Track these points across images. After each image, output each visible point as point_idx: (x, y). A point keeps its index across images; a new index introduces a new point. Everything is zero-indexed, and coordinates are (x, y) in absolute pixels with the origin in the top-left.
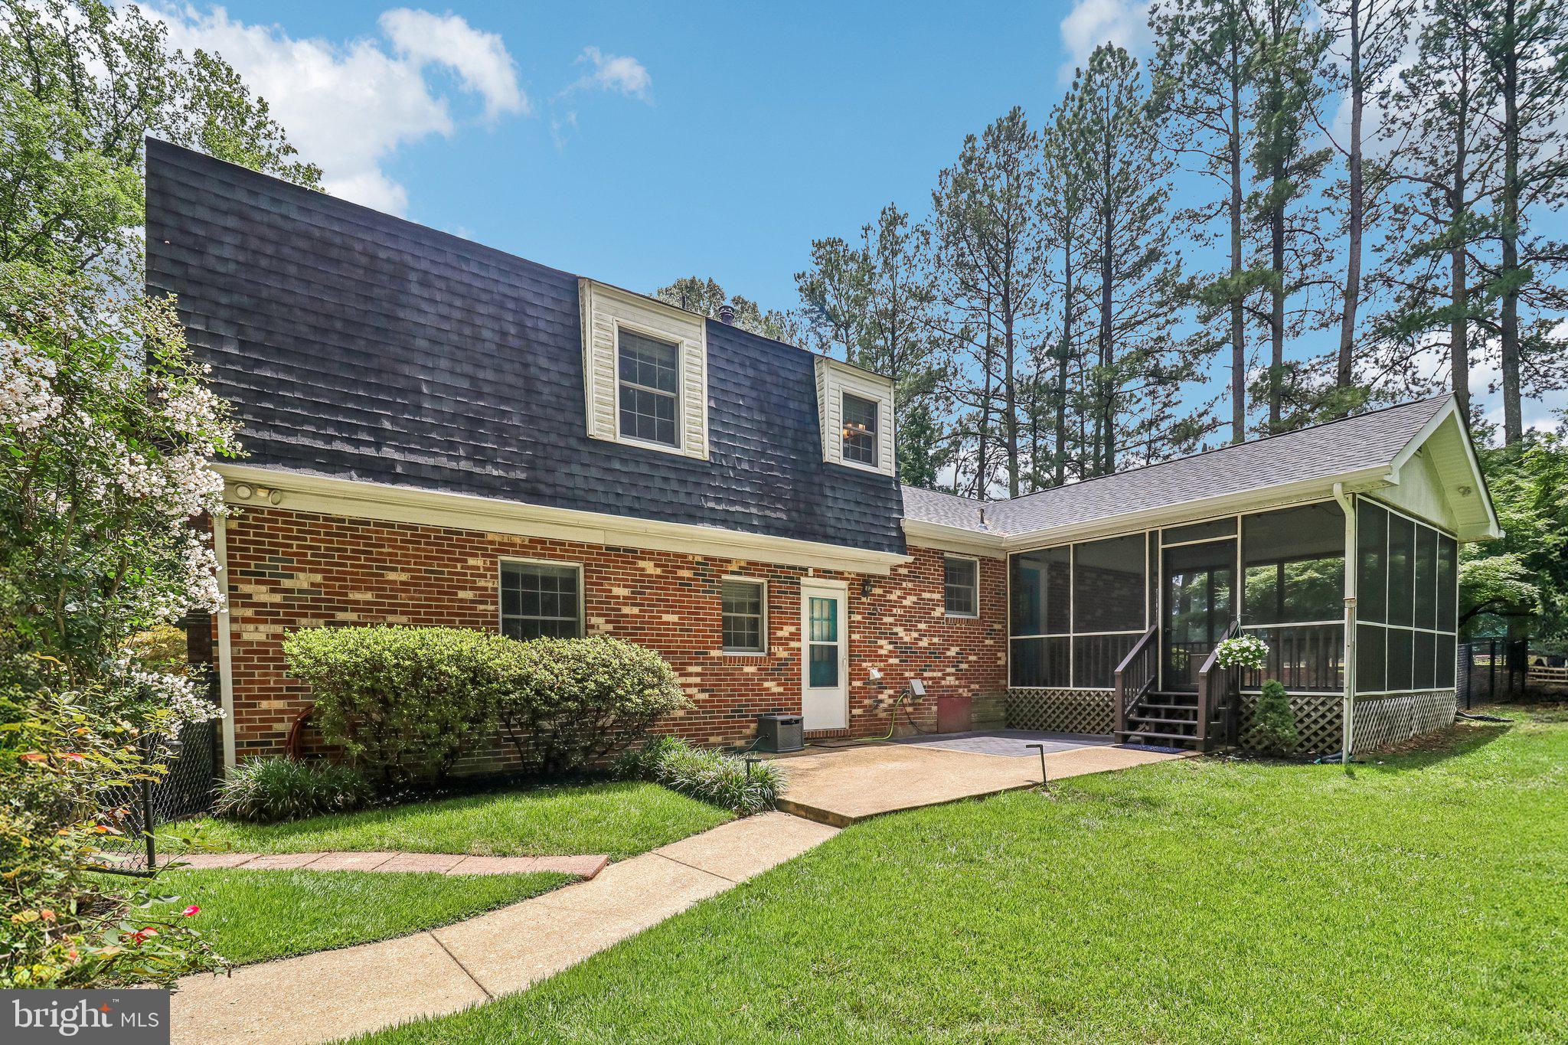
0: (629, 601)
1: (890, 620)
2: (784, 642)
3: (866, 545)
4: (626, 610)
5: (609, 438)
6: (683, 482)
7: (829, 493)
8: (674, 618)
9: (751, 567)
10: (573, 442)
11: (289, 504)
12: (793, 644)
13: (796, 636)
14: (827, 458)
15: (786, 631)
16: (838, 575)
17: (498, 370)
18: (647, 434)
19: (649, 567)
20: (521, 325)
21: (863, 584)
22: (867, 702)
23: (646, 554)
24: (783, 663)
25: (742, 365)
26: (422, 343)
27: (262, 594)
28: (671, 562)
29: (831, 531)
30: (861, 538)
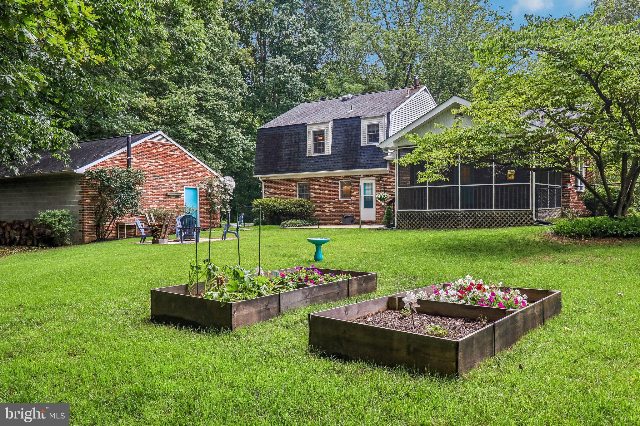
0: (318, 189)
1: (390, 187)
2: (354, 196)
3: (373, 167)
4: (318, 191)
5: (310, 155)
6: (324, 161)
7: (362, 154)
8: (327, 192)
9: (346, 177)
10: (304, 158)
11: (270, 179)
12: (357, 196)
13: (358, 194)
14: (362, 145)
15: (355, 193)
16: (371, 176)
17: (294, 148)
18: (320, 152)
19: (322, 181)
20: (299, 137)
21: (380, 177)
22: (381, 213)
23: (322, 178)
24: (354, 202)
25: (343, 127)
26: (284, 147)
27: (267, 193)
28: (326, 179)
29: (361, 165)
30: (371, 165)
